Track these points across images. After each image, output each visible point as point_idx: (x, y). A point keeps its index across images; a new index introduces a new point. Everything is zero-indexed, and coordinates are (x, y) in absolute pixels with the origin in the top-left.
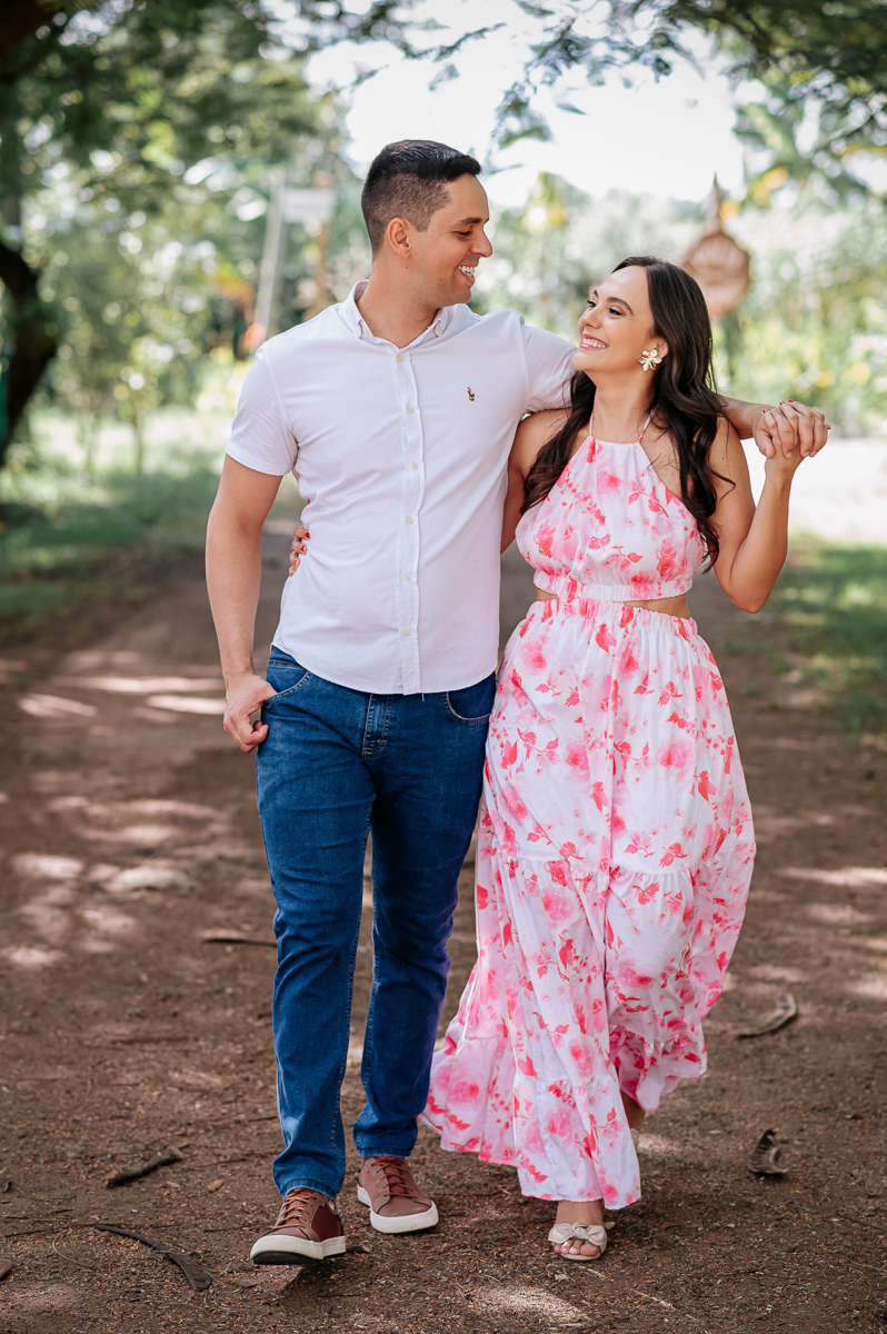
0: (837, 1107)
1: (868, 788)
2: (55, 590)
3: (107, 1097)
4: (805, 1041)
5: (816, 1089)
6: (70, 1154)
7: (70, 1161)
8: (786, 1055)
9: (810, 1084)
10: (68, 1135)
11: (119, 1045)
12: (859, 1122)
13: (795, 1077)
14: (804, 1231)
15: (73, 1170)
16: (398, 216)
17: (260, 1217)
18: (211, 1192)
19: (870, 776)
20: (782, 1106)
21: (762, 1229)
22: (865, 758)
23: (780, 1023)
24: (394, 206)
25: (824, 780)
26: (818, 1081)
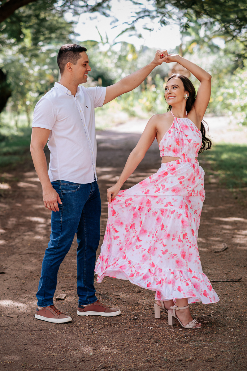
0: (240, 265)
1: (236, 201)
2: (17, 157)
3: (74, 265)
4: (230, 252)
5: (235, 262)
6: (70, 276)
7: (71, 277)
8: (227, 255)
9: (233, 261)
10: (68, 273)
11: (73, 256)
12: (245, 268)
13: (229, 259)
14: (237, 287)
15: (72, 279)
16: (69, 62)
17: (117, 287)
18: (104, 282)
19: (236, 198)
20: (228, 265)
21: (227, 287)
22: (235, 194)
23: (224, 249)
24: (67, 59)
25: (225, 199)
26: (235, 260)
